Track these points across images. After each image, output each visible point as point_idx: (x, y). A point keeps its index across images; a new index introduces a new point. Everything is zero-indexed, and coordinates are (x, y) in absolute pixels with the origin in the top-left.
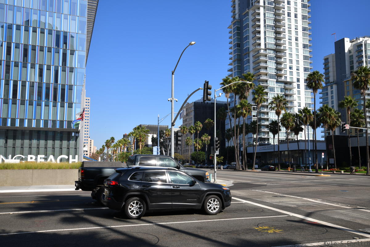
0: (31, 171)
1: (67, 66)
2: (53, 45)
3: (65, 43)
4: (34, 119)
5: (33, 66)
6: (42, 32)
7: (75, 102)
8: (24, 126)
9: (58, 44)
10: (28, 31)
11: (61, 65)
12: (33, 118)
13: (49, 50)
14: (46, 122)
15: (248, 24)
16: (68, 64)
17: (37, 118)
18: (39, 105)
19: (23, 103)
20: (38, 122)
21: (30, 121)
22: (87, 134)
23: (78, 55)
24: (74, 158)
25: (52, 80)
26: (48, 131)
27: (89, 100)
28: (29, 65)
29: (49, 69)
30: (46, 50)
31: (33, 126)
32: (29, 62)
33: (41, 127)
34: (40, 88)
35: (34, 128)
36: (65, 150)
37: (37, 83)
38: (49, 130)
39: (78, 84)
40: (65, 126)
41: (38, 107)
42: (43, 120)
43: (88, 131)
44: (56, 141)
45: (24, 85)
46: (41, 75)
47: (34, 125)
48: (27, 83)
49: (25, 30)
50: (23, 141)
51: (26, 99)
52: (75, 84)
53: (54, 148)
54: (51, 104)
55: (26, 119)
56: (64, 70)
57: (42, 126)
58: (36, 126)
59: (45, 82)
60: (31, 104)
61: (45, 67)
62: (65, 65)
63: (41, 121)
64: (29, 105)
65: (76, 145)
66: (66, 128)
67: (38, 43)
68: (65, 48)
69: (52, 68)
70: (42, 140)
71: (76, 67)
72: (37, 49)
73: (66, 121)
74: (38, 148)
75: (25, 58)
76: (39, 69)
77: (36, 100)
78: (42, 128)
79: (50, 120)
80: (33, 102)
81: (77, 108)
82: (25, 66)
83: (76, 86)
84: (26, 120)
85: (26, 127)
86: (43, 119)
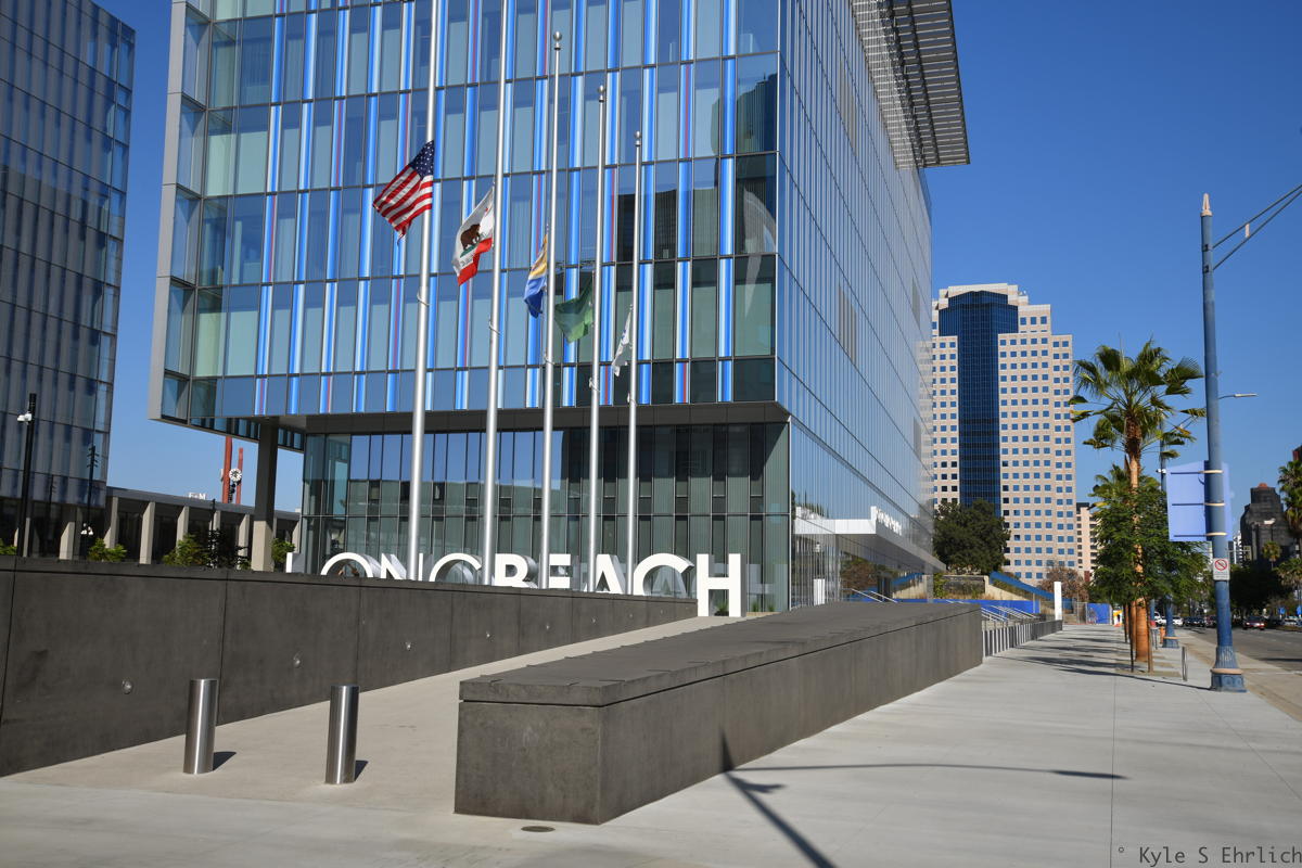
1: (684, 58)
11: (653, 58)
16: (689, 50)
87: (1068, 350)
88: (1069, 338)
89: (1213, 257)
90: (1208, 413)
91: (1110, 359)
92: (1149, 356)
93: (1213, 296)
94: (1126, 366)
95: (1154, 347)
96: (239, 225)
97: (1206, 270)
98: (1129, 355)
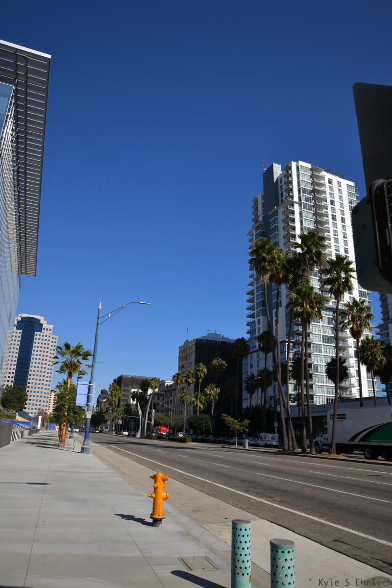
15: (277, 226)
87: (56, 340)
88: (57, 337)
89: (100, 321)
90: (92, 367)
91: (67, 346)
92: (78, 347)
93: (98, 332)
94: (72, 349)
95: (80, 344)
97: (98, 324)
98: (73, 346)
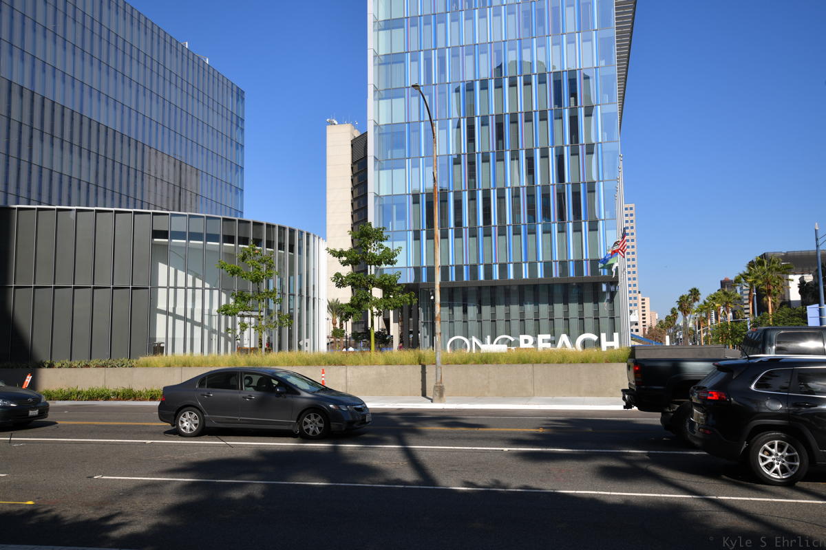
0: (530, 366)
1: (580, 142)
2: (550, 104)
3: (573, 94)
4: (525, 263)
5: (515, 156)
6: (528, 83)
7: (603, 218)
8: (508, 278)
9: (558, 100)
10: (501, 87)
11: (568, 142)
12: (523, 261)
13: (543, 117)
14: (548, 266)
16: (583, 139)
17: (530, 260)
18: (533, 232)
19: (502, 232)
20: (533, 267)
21: (518, 267)
22: (635, 285)
23: (601, 114)
24: (611, 339)
25: (553, 178)
26: (553, 284)
27: (631, 209)
28: (508, 154)
29: (545, 155)
30: (536, 117)
31: (524, 277)
32: (507, 149)
33: (539, 276)
34: (531, 198)
35: (526, 279)
36: (589, 323)
37: (525, 188)
38: (555, 282)
39: (605, 179)
40: (587, 272)
41: (531, 237)
42: (541, 262)
43: (634, 279)
44: (569, 304)
45: (501, 197)
46: (531, 171)
47: (525, 275)
48: (507, 190)
49: (496, 87)
50: (508, 307)
51: (508, 223)
52: (601, 179)
53: (567, 319)
54: (555, 228)
55: (510, 263)
56: (575, 153)
57: (540, 274)
58: (529, 276)
59: (539, 183)
60: (517, 232)
61: (538, 151)
62: (577, 141)
63: (539, 264)
64: (514, 234)
65: (612, 311)
66: (589, 275)
67: (521, 108)
68: (573, 105)
69: (552, 153)
70: (543, 303)
71: (600, 141)
72: (521, 118)
73: (587, 260)
74: (537, 320)
75: (500, 142)
76: (526, 158)
77: (526, 222)
78: (541, 279)
79: (556, 261)
80: (520, 229)
81: (609, 229)
82: (501, 158)
83: (602, 183)
84: (511, 265)
85: (511, 280)
86: (541, 260)
87: (632, 212)
88: (632, 205)
96: (395, 207)
